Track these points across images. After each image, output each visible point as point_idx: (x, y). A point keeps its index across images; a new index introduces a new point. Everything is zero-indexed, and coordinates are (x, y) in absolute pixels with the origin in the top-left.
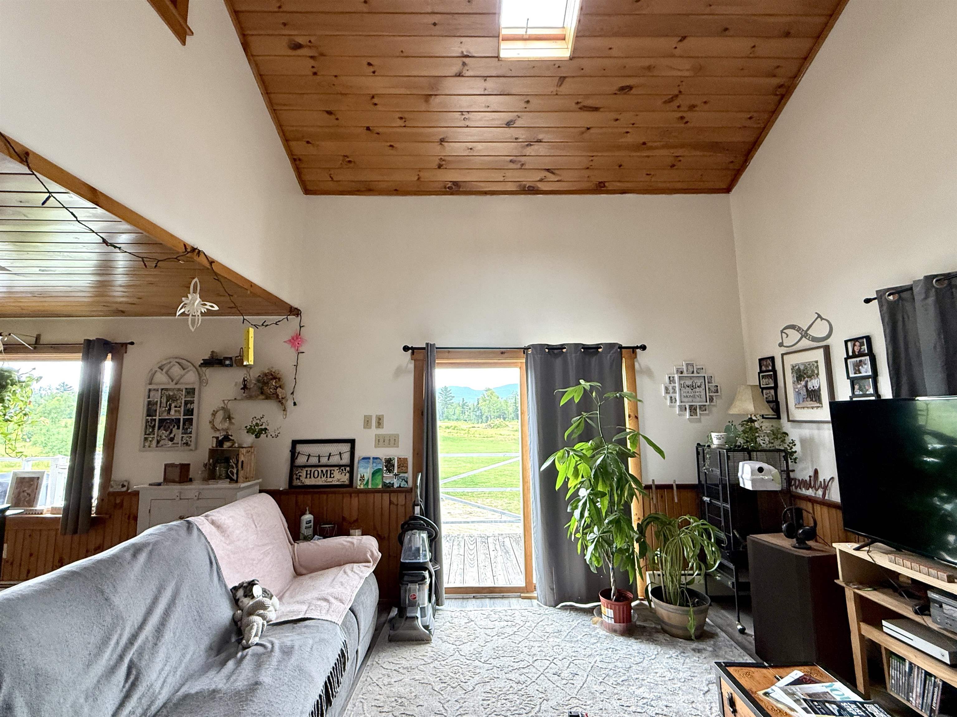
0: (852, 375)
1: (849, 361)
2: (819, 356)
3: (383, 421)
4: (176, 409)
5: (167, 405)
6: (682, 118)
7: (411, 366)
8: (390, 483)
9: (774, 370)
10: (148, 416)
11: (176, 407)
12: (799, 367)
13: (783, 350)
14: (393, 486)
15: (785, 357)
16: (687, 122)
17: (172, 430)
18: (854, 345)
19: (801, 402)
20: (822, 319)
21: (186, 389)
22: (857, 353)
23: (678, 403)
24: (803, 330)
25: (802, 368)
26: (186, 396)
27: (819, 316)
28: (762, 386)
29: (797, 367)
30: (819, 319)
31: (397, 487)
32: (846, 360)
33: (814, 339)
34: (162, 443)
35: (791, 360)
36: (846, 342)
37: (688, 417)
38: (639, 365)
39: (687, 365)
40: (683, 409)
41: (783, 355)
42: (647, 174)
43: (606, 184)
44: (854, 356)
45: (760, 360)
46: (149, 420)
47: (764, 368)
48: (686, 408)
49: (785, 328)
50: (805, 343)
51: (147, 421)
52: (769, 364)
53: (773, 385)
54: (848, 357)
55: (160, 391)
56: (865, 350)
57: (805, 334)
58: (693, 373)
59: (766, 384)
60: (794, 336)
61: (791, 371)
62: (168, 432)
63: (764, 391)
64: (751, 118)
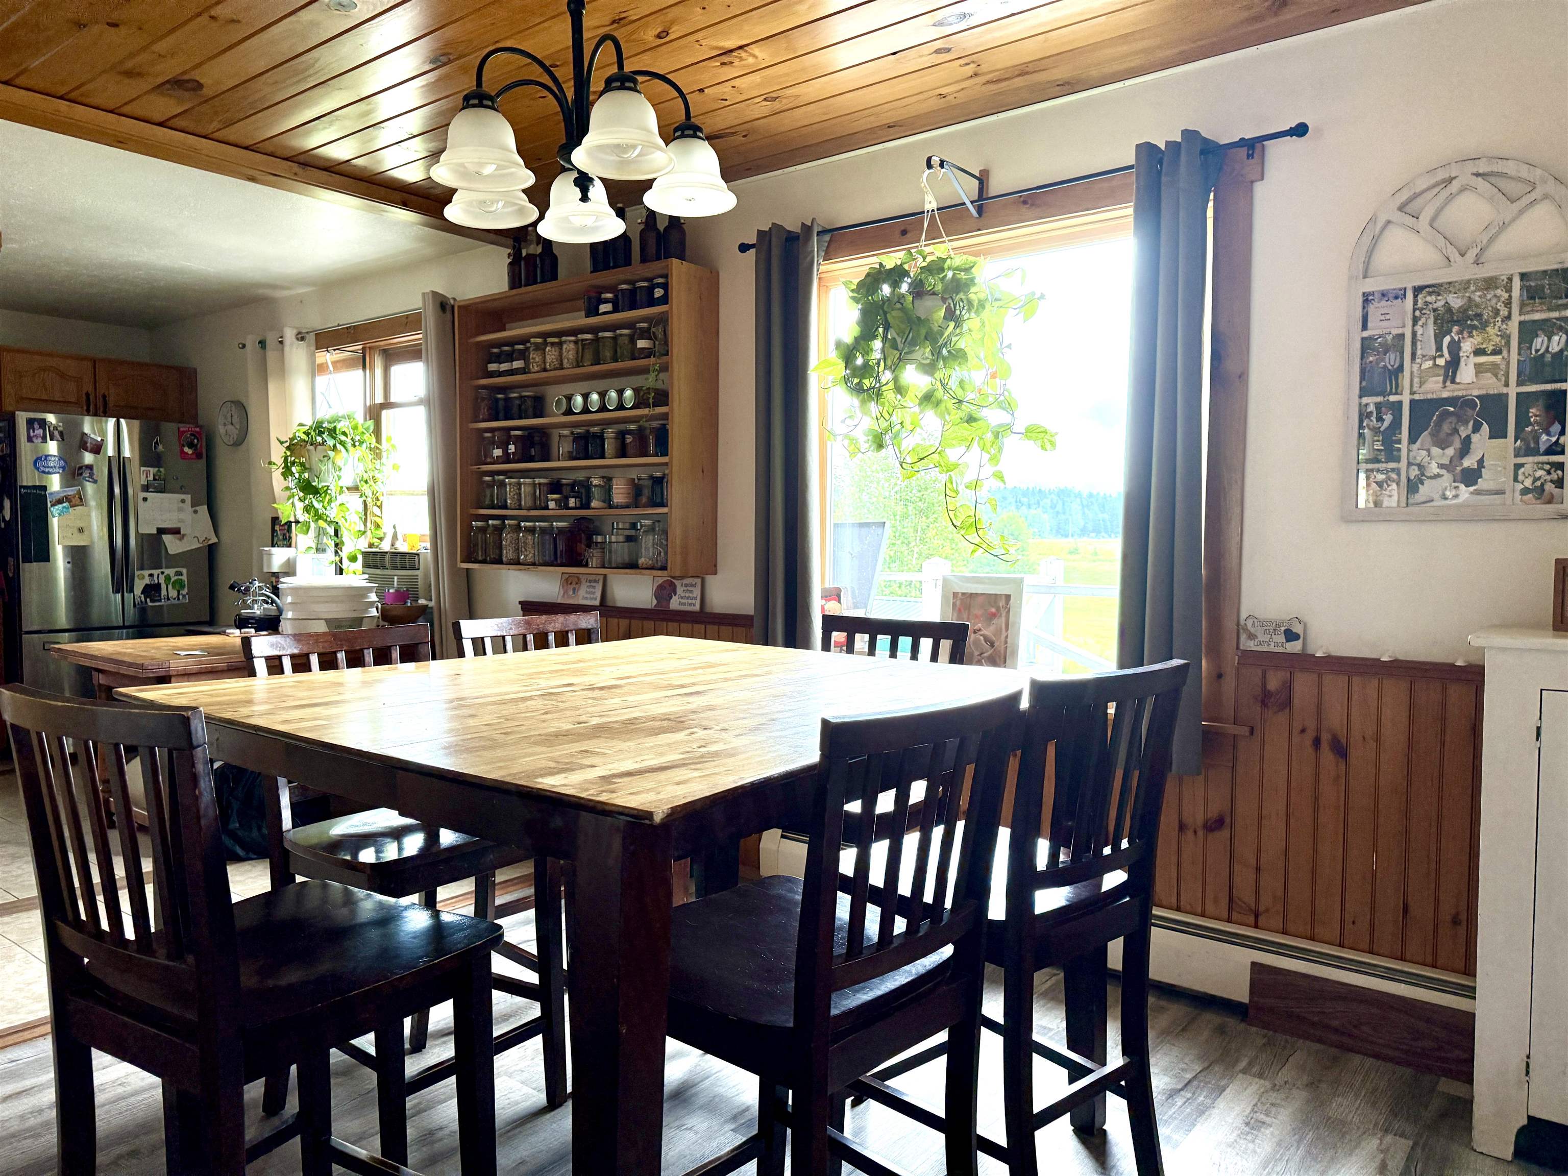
4: (1482, 359)
5: (1439, 348)
10: (1363, 393)
11: (1479, 352)
17: (1467, 442)
21: (1523, 276)
26: (1522, 305)
34: (1425, 490)
46: (1371, 408)
51: (1363, 415)
55: (1410, 295)
62: (1450, 452)
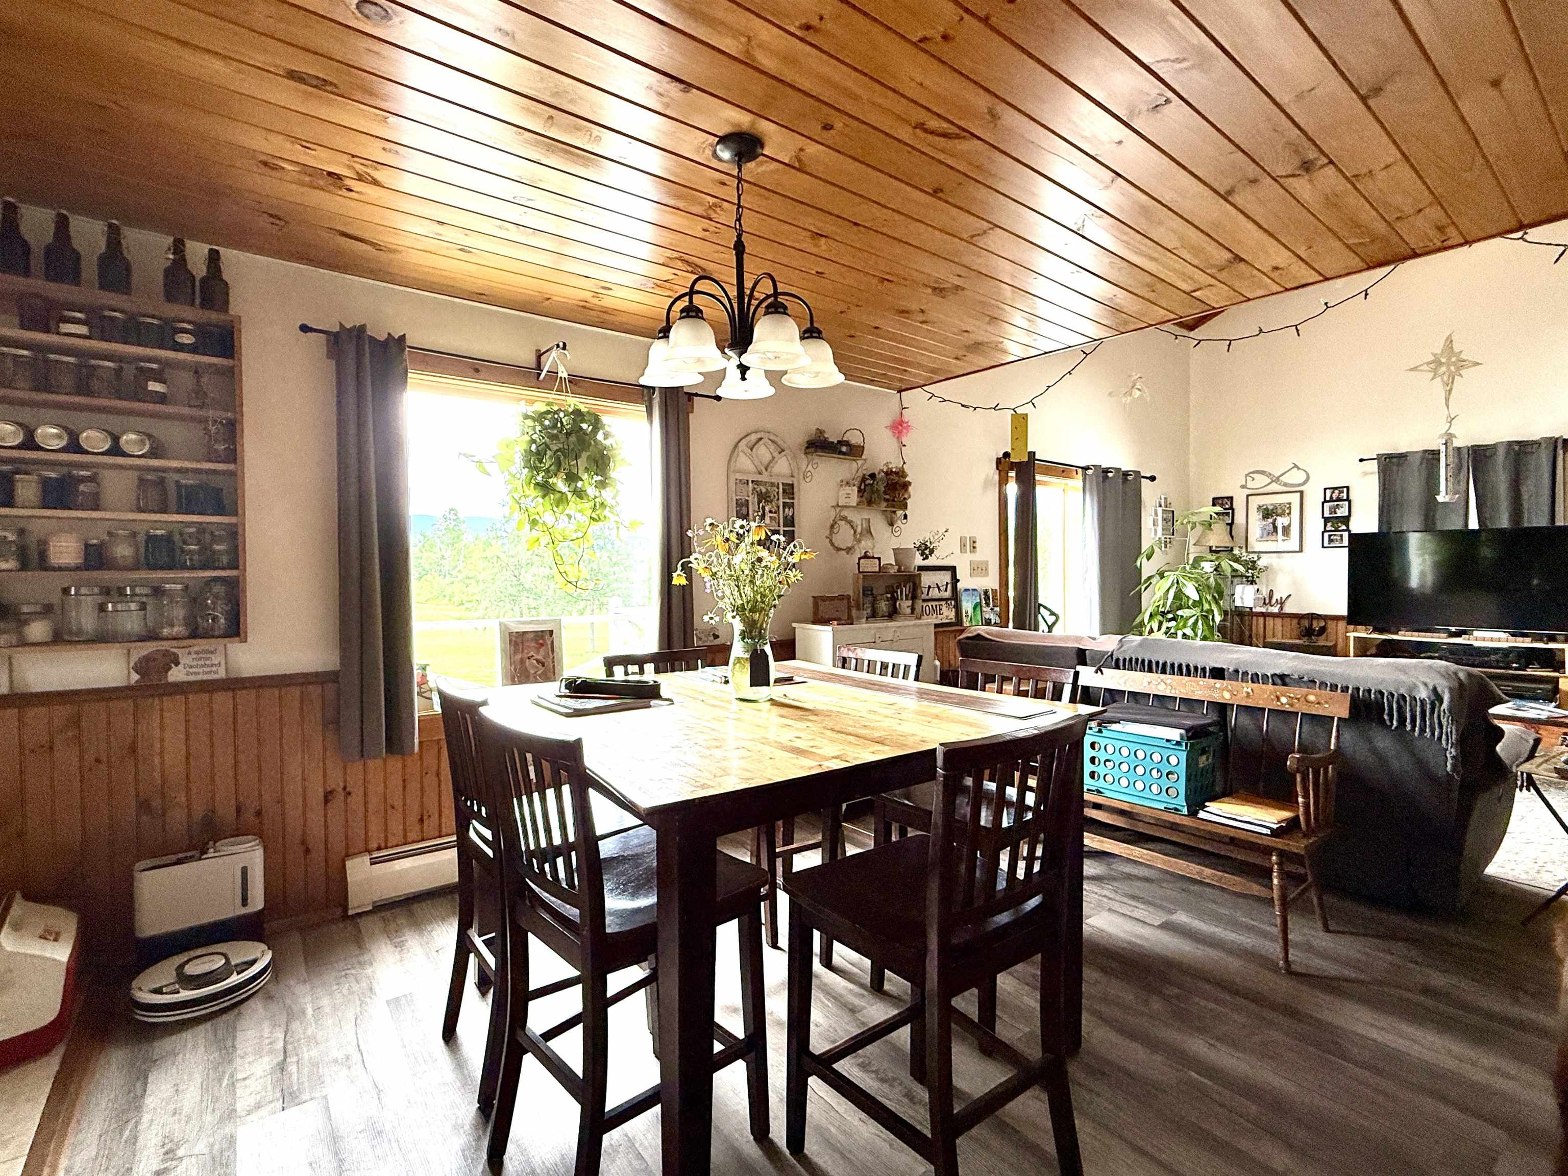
0: (1326, 515)
1: (1326, 504)
2: (1294, 499)
3: (976, 545)
4: (771, 514)
5: (759, 508)
8: (988, 619)
9: (1232, 509)
11: (771, 511)
13: (1247, 492)
14: (991, 622)
15: (1250, 497)
18: (1333, 493)
19: (1265, 536)
20: (1299, 468)
21: (782, 484)
22: (1334, 499)
24: (1274, 476)
25: (1271, 507)
26: (783, 495)
27: (1296, 466)
30: (1295, 469)
32: (1323, 503)
33: (1285, 485)
35: (1257, 501)
36: (1325, 489)
39: (1164, 498)
41: (1248, 496)
44: (1331, 500)
45: (1215, 499)
49: (1253, 472)
50: (1275, 487)
52: (1226, 503)
53: (1230, 522)
54: (1325, 501)
55: (749, 484)
56: (1343, 497)
57: (1276, 480)
58: (1166, 506)
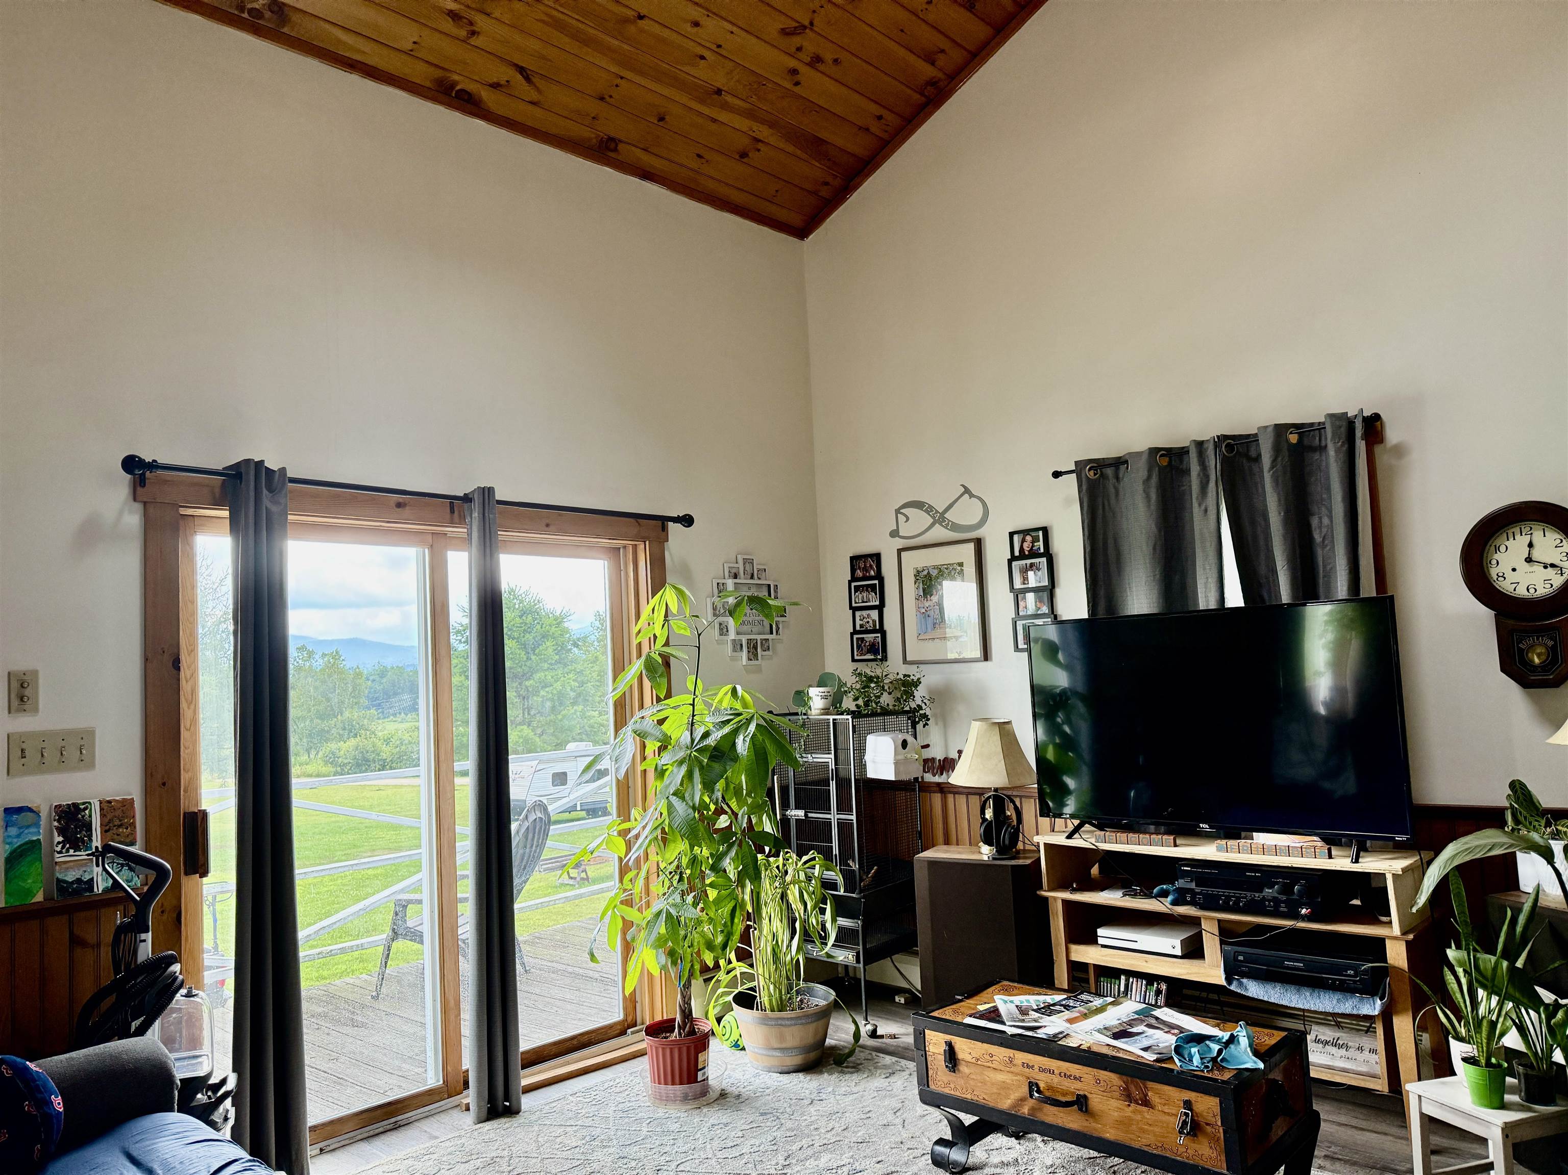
0: (1016, 586)
1: (1014, 563)
2: (967, 552)
3: (37, 693)
6: (794, 72)
7: (133, 519)
8: (79, 881)
9: (879, 577)
12: (929, 573)
13: (899, 543)
14: (91, 889)
15: (903, 554)
16: (797, 84)
18: (1023, 541)
19: (929, 630)
20: (972, 496)
22: (1027, 553)
23: (732, 635)
24: (937, 512)
25: (934, 573)
27: (967, 491)
28: (854, 605)
29: (925, 573)
30: (966, 496)
31: (106, 890)
32: (1010, 562)
33: (955, 527)
35: (914, 561)
36: (1011, 535)
37: (744, 663)
38: (671, 554)
39: (745, 561)
40: (737, 646)
41: (900, 551)
42: (699, 156)
43: (621, 147)
44: (1022, 556)
45: (854, 560)
47: (859, 573)
48: (741, 645)
49: (905, 506)
50: (939, 533)
52: (871, 566)
53: (877, 603)
54: (1013, 558)
56: (1039, 548)
57: (940, 519)
58: (752, 577)
59: (863, 602)
60: (918, 521)
61: (913, 579)
63: (858, 614)
64: (880, 118)
